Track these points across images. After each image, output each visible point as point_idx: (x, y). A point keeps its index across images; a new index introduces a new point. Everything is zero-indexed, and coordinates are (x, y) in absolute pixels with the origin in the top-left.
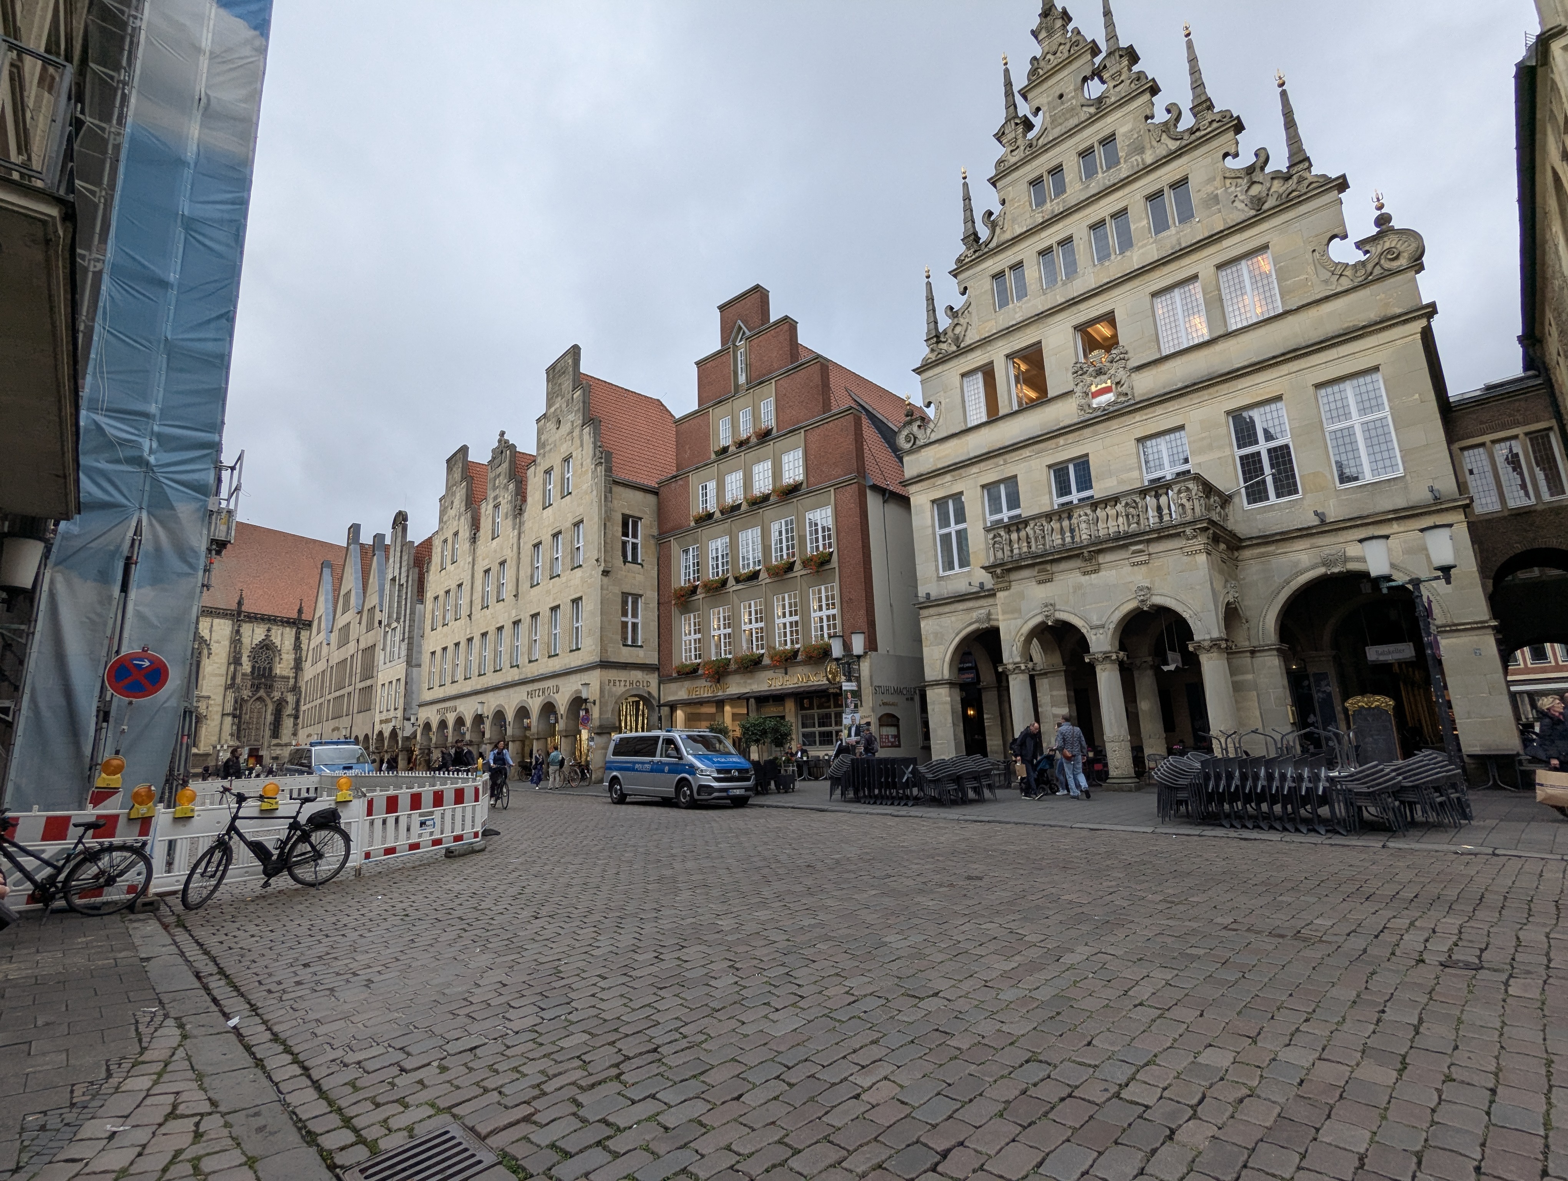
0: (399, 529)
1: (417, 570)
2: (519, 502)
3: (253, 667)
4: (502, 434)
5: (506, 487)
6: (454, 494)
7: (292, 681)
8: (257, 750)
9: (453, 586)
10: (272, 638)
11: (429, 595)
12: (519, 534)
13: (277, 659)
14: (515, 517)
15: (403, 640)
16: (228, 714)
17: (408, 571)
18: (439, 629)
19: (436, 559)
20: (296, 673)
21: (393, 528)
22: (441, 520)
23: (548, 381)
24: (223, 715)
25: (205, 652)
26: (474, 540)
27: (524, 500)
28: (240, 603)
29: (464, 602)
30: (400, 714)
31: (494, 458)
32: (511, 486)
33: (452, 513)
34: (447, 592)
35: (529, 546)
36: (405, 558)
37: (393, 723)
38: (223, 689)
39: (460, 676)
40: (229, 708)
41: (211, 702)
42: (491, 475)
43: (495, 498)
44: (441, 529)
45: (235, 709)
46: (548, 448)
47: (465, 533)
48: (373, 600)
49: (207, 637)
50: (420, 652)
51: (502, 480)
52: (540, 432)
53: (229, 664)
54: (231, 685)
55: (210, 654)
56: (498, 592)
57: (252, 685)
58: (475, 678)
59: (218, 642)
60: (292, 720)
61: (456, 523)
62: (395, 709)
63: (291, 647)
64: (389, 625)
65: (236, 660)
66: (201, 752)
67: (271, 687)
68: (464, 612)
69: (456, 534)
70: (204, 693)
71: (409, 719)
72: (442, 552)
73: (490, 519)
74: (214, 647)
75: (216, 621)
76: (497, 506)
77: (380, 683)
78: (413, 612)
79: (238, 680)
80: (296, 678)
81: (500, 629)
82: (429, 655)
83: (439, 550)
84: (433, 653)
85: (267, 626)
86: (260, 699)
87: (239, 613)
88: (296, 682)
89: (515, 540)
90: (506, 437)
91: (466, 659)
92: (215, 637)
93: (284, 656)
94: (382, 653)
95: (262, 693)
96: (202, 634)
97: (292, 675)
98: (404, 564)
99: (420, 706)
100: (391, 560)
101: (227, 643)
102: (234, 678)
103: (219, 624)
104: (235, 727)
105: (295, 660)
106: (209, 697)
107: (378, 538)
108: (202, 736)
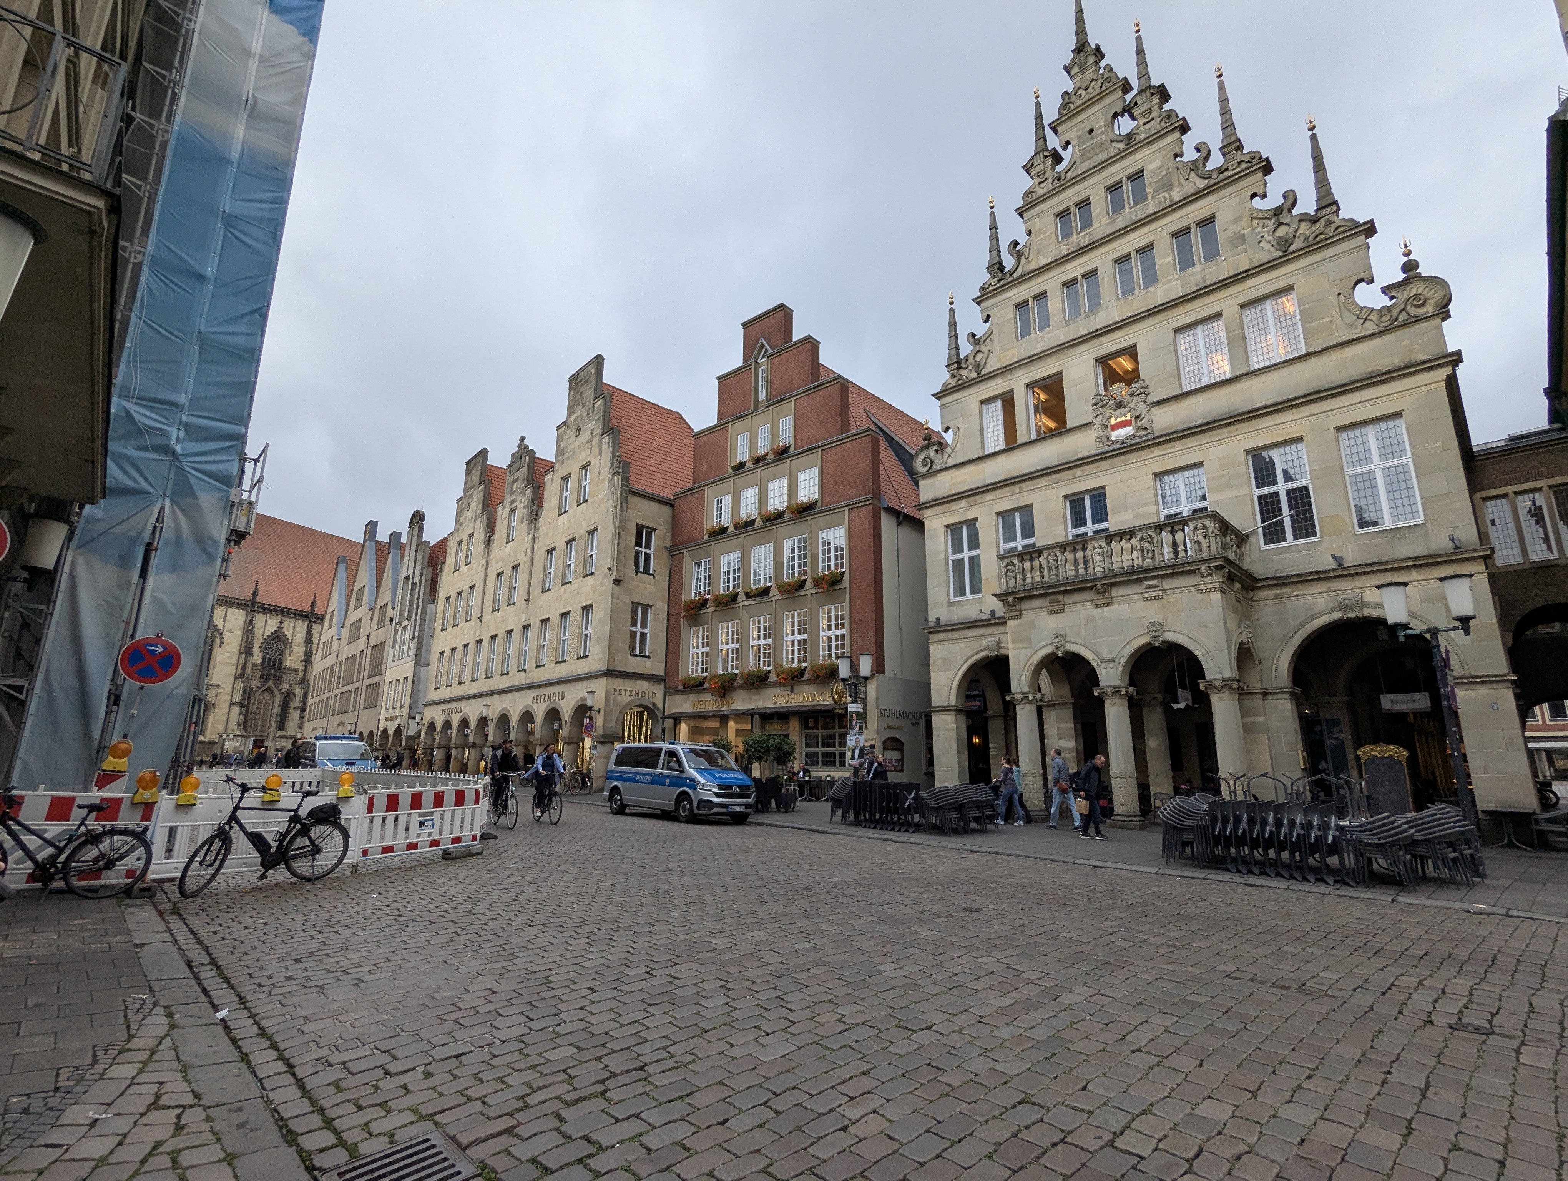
0: (416, 528)
1: (430, 569)
2: (535, 508)
3: (264, 658)
4: (523, 439)
5: (523, 492)
6: (471, 496)
7: (301, 674)
9: (466, 588)
10: (284, 630)
11: (441, 595)
12: (534, 539)
13: (288, 652)
14: (531, 522)
15: (413, 639)
16: (235, 704)
17: (422, 570)
18: (449, 629)
19: (450, 560)
20: (306, 666)
21: (410, 527)
22: (457, 522)
23: (570, 389)
24: (231, 704)
25: (218, 641)
26: (488, 542)
27: (540, 505)
28: (254, 594)
29: (475, 603)
30: (405, 711)
31: (513, 463)
32: (529, 491)
33: (468, 515)
34: (460, 593)
35: (543, 551)
36: (420, 557)
37: (398, 721)
38: (232, 678)
39: (467, 678)
40: (237, 698)
41: (220, 691)
42: (509, 479)
43: (512, 502)
44: (457, 530)
45: (243, 699)
46: (566, 455)
47: (480, 536)
48: (385, 597)
49: (220, 626)
50: (429, 652)
51: (520, 485)
52: (560, 439)
53: (240, 654)
54: (241, 675)
55: (222, 643)
56: (510, 596)
57: (262, 676)
58: (482, 681)
59: (231, 631)
60: (299, 712)
61: (471, 525)
62: (401, 707)
63: (302, 640)
64: (400, 623)
65: (247, 651)
66: (207, 740)
67: (280, 678)
68: (475, 614)
69: (471, 536)
70: (214, 682)
71: (414, 718)
72: (457, 553)
73: (506, 522)
74: (227, 636)
75: (230, 610)
76: (513, 511)
77: (387, 681)
78: (424, 612)
79: (248, 671)
80: (305, 671)
81: (509, 632)
82: (438, 655)
83: (454, 551)
84: (442, 653)
85: (280, 618)
86: (268, 690)
87: (254, 603)
88: (305, 675)
89: (530, 544)
90: (526, 442)
91: (474, 661)
92: (227, 627)
93: (295, 649)
94: (391, 651)
95: (271, 684)
96: (216, 623)
97: (301, 667)
98: (419, 563)
99: (425, 705)
100: (406, 559)
101: (239, 633)
102: (244, 668)
103: (233, 614)
104: (242, 717)
105: (306, 653)
106: (218, 686)
107: (395, 536)
108: (210, 725)
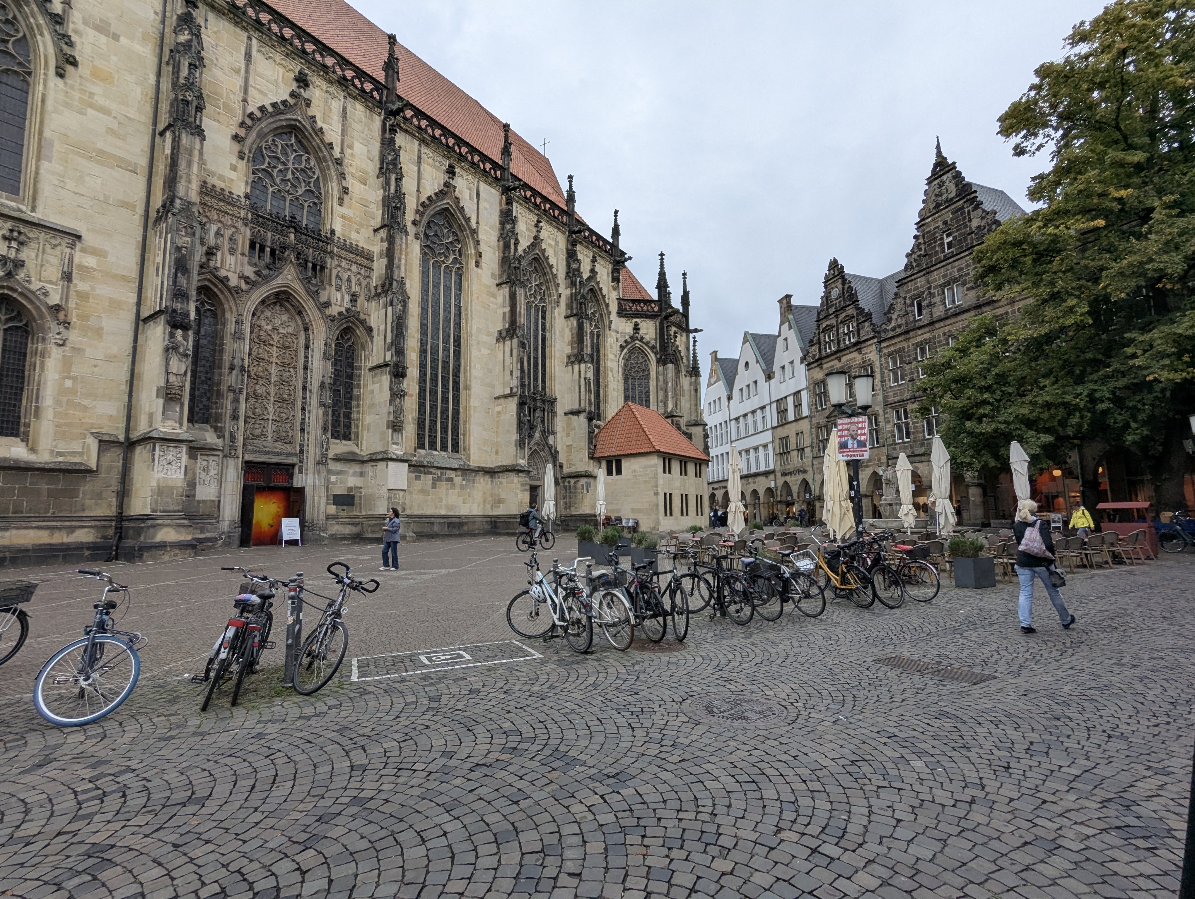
7: (379, 266)
8: (288, 470)
10: (314, 110)
13: (334, 188)
20: (391, 240)
40: (159, 293)
45: (179, 294)
53: (158, 134)
55: (67, 64)
60: (385, 379)
63: (372, 167)
65: (182, 128)
66: (47, 457)
67: (319, 268)
70: (50, 216)
80: (390, 254)
85: (295, 65)
86: (284, 297)
88: (390, 266)
93: (353, 182)
95: (288, 279)
97: (377, 247)
104: (178, 365)
105: (386, 202)
108: (48, 399)
